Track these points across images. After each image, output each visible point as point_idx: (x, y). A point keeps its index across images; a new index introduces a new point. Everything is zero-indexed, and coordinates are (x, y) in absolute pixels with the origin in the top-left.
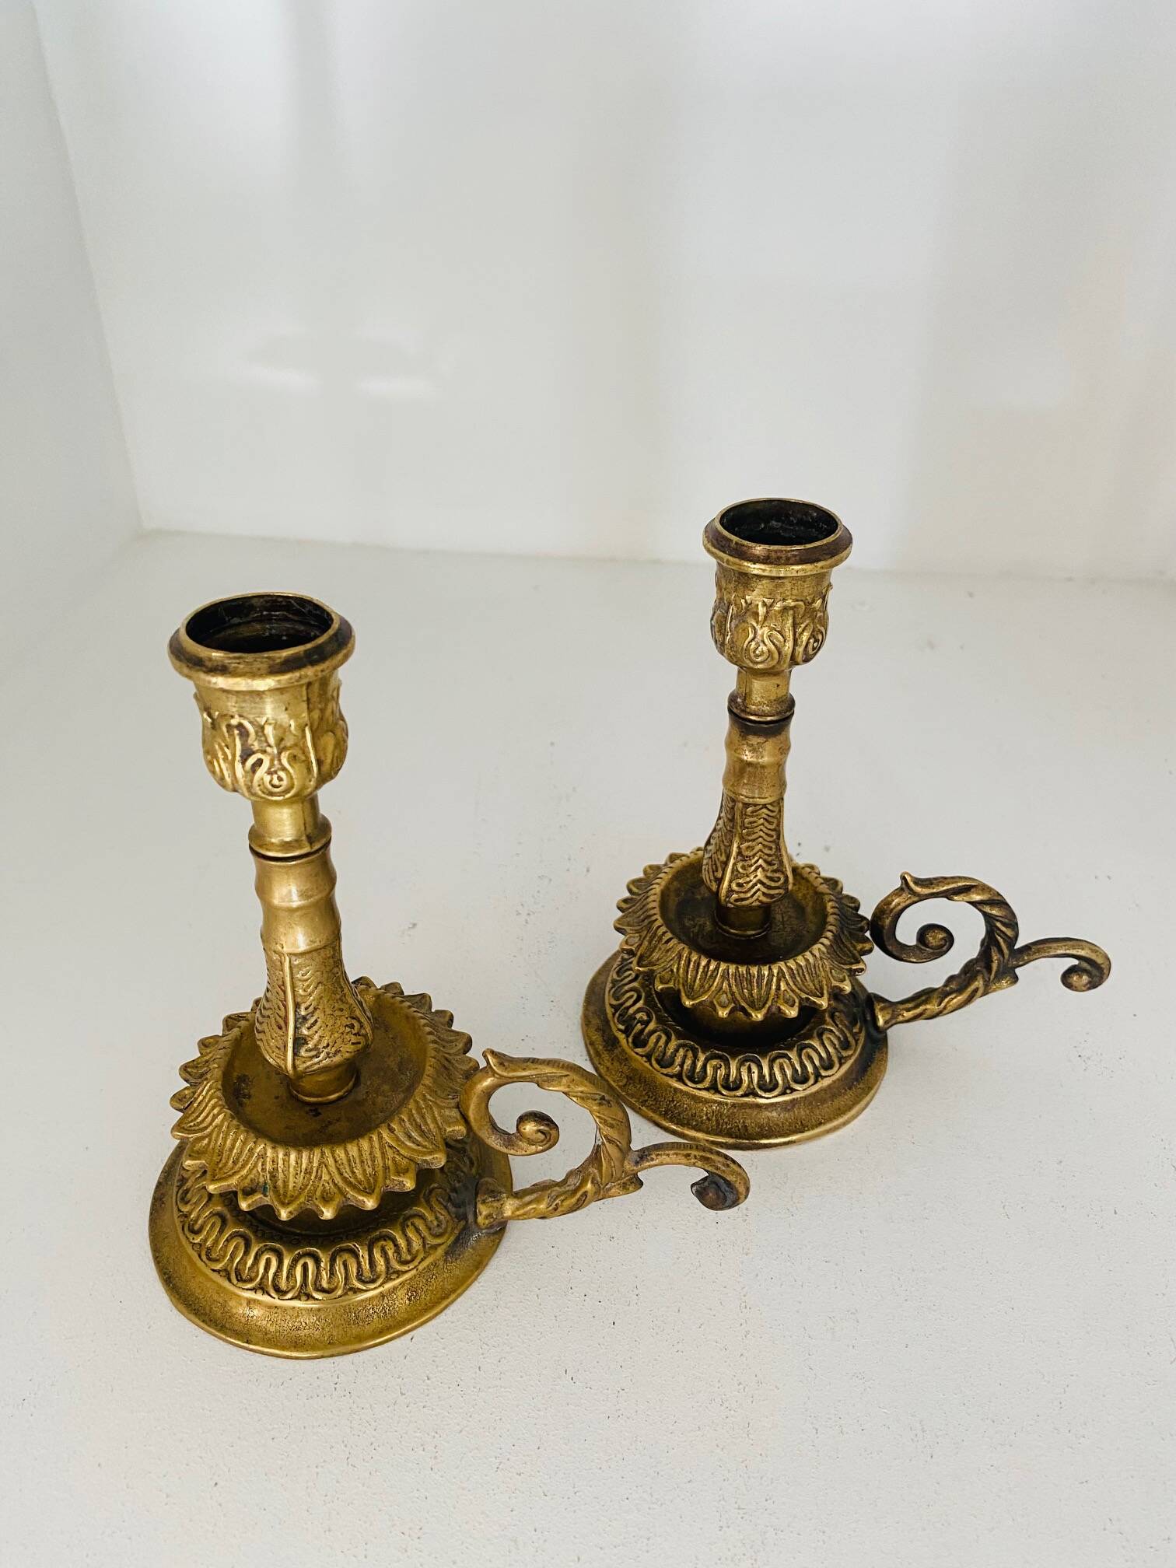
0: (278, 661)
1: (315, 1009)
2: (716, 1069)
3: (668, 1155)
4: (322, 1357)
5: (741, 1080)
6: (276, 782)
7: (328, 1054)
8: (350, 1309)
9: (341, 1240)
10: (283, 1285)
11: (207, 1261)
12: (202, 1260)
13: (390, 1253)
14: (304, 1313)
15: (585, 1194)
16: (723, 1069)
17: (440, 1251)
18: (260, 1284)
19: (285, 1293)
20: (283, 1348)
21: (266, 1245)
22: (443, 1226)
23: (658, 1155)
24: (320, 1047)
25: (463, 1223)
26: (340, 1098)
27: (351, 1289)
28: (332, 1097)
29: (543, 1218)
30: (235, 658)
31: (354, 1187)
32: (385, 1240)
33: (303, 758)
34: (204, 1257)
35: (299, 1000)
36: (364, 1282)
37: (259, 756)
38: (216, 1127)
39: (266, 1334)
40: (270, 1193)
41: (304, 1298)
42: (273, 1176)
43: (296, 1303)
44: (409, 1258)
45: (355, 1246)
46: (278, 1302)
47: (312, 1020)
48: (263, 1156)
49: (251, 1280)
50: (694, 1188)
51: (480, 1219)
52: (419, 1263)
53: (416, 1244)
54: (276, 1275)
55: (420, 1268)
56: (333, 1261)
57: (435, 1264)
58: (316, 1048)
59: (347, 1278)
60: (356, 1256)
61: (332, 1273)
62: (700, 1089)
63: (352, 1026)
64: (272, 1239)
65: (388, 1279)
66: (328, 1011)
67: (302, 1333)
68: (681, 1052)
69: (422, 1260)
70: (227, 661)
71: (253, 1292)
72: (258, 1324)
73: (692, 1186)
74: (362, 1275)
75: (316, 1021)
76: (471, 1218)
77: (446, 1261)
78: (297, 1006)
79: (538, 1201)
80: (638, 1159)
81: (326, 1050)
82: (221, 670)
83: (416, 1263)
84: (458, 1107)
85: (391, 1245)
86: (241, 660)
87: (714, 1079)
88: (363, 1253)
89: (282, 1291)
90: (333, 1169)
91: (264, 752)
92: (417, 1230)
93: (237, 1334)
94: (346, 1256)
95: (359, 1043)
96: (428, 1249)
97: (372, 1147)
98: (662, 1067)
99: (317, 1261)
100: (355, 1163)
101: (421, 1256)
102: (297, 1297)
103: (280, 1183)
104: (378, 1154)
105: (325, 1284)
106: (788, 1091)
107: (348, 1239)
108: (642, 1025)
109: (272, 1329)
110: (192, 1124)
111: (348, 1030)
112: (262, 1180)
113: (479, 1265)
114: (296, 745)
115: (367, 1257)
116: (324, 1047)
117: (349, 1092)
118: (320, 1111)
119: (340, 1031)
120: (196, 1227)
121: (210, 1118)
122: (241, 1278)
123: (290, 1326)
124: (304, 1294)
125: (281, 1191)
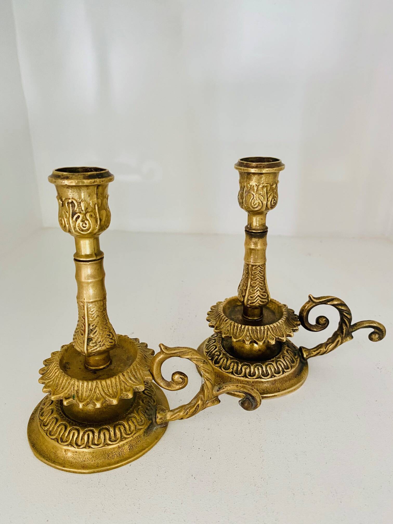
0: (87, 175)
1: (96, 327)
2: (246, 369)
3: (230, 386)
4: (94, 472)
5: (255, 372)
6: (84, 225)
8: (106, 452)
9: (103, 425)
10: (79, 443)
11: (49, 436)
12: (47, 436)
13: (122, 430)
14: (87, 454)
15: (198, 406)
16: (248, 369)
17: (142, 431)
18: (71, 442)
19: (80, 446)
20: (78, 468)
21: (73, 428)
22: (143, 422)
23: (226, 387)
25: (151, 421)
26: (104, 368)
27: (106, 444)
28: (102, 367)
29: (182, 419)
30: (72, 174)
31: (109, 396)
32: (120, 425)
33: (94, 216)
34: (48, 434)
35: (90, 322)
36: (111, 441)
37: (79, 214)
38: (56, 376)
39: (71, 463)
40: (76, 398)
41: (87, 448)
42: (77, 392)
43: (84, 450)
44: (130, 433)
45: (108, 427)
46: (77, 450)
47: (94, 331)
48: (74, 385)
49: (66, 441)
50: (240, 402)
51: (158, 420)
52: (134, 435)
53: (133, 428)
54: (77, 439)
55: (134, 437)
56: (99, 433)
57: (140, 436)
58: (96, 342)
59: (105, 440)
60: (109, 431)
61: (99, 437)
62: (240, 377)
63: (110, 335)
64: (76, 425)
65: (121, 440)
66: (101, 328)
67: (86, 463)
68: (232, 364)
69: (135, 433)
70: (69, 175)
71: (67, 446)
72: (69, 460)
73: (239, 401)
74: (111, 438)
75: (96, 331)
76: (154, 420)
77: (144, 435)
78: (89, 325)
79: (180, 411)
80: (218, 389)
81: (99, 344)
82: (66, 178)
83: (132, 434)
84: (149, 371)
85: (122, 427)
86: (74, 175)
87: (245, 373)
88: (112, 430)
90: (101, 389)
91: (80, 213)
92: (133, 422)
93: (60, 464)
94: (105, 431)
95: (112, 342)
96: (137, 430)
97: (116, 381)
98: (225, 370)
99: (93, 433)
100: (109, 387)
101: (134, 432)
102: (85, 447)
103: (80, 395)
104: (118, 384)
105: (96, 442)
106: (273, 377)
107: (106, 425)
108: (217, 356)
109: (74, 461)
110: (47, 378)
111: (108, 336)
112: (73, 394)
113: (157, 439)
114: (92, 211)
115: (113, 431)
116: (99, 342)
117: (108, 366)
118: (96, 372)
119: (105, 337)
120: (46, 424)
121: (54, 374)
122: (63, 441)
123: (81, 460)
124: (88, 446)
125: (80, 398)
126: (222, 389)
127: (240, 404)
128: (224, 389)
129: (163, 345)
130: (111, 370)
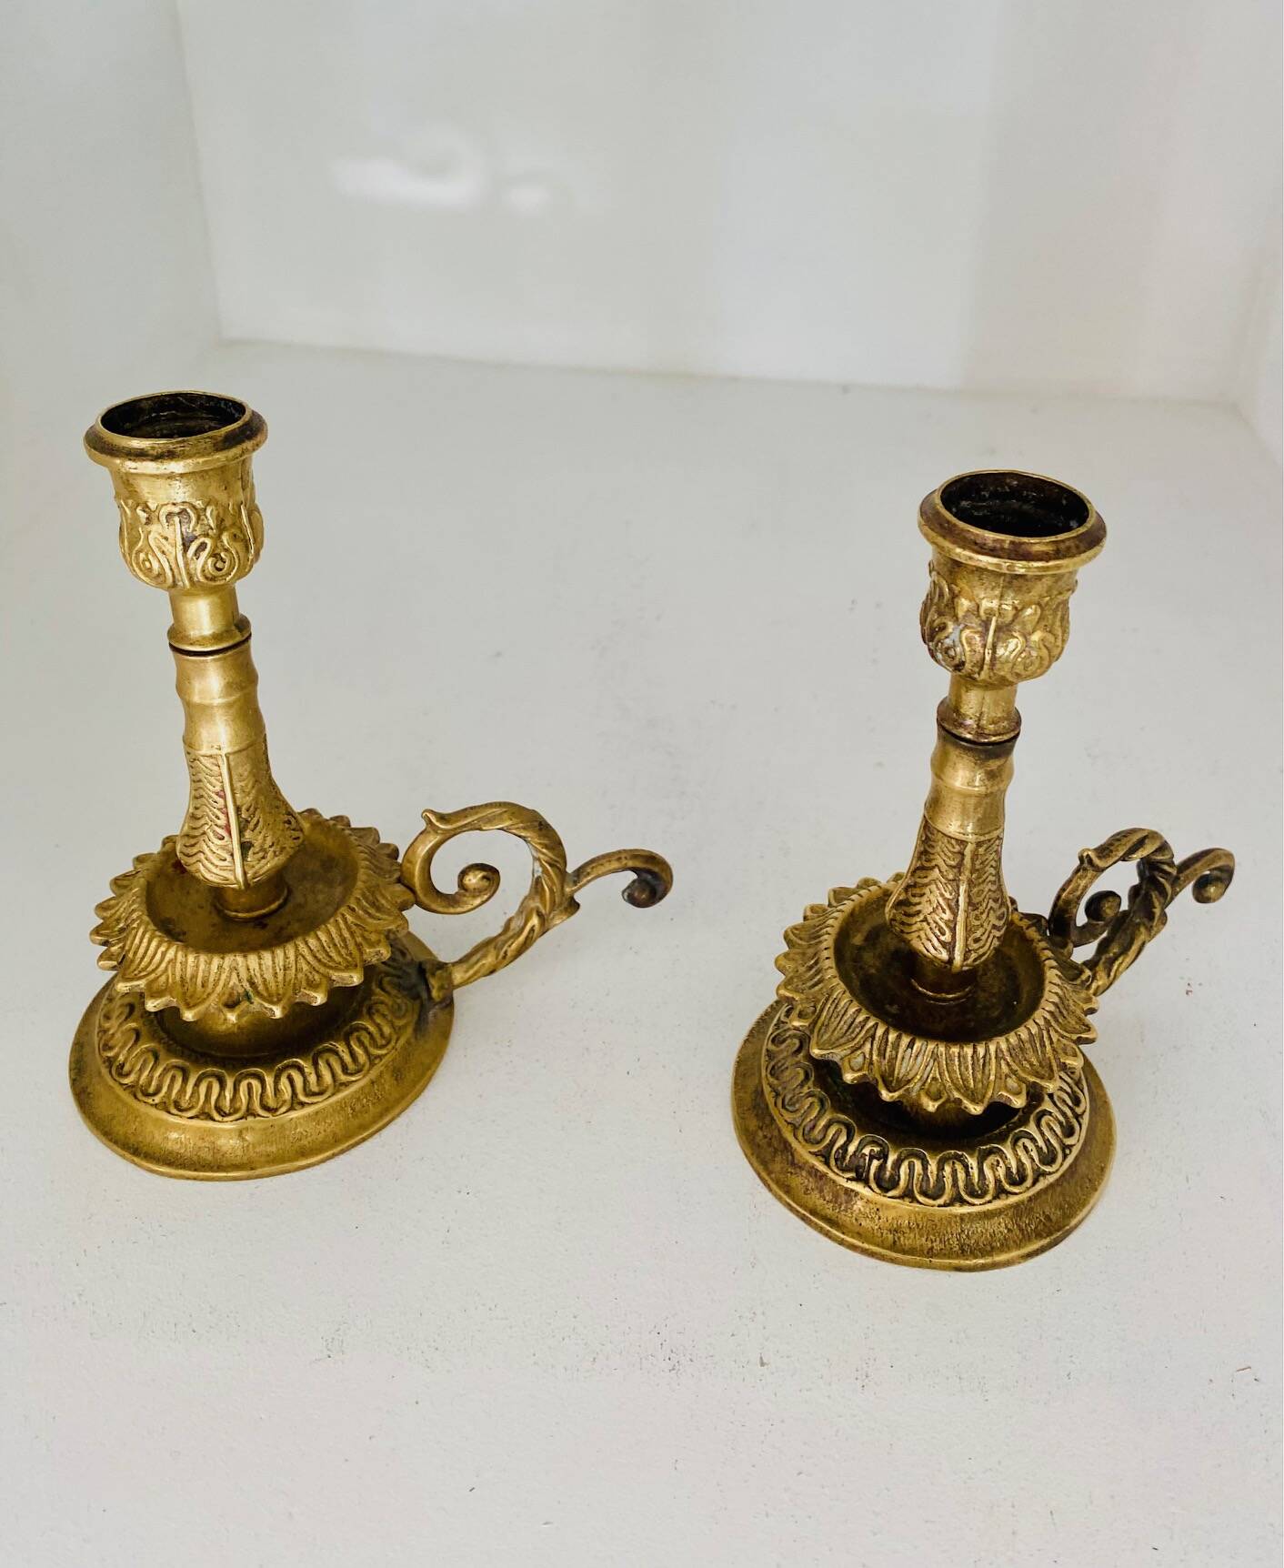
0: (219, 439)
1: (256, 809)
3: (602, 865)
6: (219, 565)
7: (275, 852)
8: (345, 1103)
9: (318, 1044)
10: (271, 1103)
11: (180, 1113)
12: (173, 1114)
13: (367, 1042)
14: (302, 1121)
15: (532, 930)
17: (410, 1030)
18: (248, 1109)
19: (276, 1110)
20: (291, 1160)
21: (241, 1074)
22: (404, 1008)
23: (593, 868)
24: (266, 846)
25: (418, 1002)
26: (280, 907)
27: (342, 1084)
28: (273, 906)
29: (492, 972)
30: (178, 442)
31: (336, 969)
32: (358, 1031)
33: (241, 536)
34: (174, 1111)
35: (238, 803)
36: (351, 1074)
37: (202, 540)
38: (169, 962)
39: (268, 1155)
40: (256, 1000)
41: (298, 1107)
42: (252, 984)
43: (293, 1115)
44: (384, 1042)
45: (331, 1044)
46: (272, 1120)
47: (255, 820)
48: (235, 968)
49: (236, 1111)
50: (626, 894)
51: (435, 993)
52: (396, 1043)
53: (387, 1030)
54: (261, 1097)
55: (397, 1048)
56: (315, 1064)
57: (408, 1043)
58: (263, 849)
59: (334, 1075)
60: (336, 1053)
61: (319, 1076)
63: (289, 822)
65: (372, 1065)
66: (267, 809)
67: (304, 1142)
69: (397, 1040)
70: (171, 447)
71: (243, 1120)
72: (257, 1149)
73: (623, 892)
74: (347, 1069)
75: (258, 822)
76: (424, 995)
77: (416, 1038)
78: (238, 809)
79: (484, 956)
80: (575, 879)
81: (272, 849)
82: (167, 456)
83: (393, 1043)
84: (399, 881)
85: (364, 1033)
86: (186, 444)
88: (341, 1048)
89: (273, 1109)
90: (310, 958)
91: (207, 535)
92: (384, 1016)
93: (238, 1167)
94: (326, 1055)
95: (298, 838)
96: (398, 1031)
97: (339, 929)
99: (300, 1069)
100: (329, 947)
101: (395, 1037)
102: (291, 1109)
103: (261, 988)
104: (347, 935)
105: (315, 1089)
107: (322, 1041)
109: (274, 1148)
110: (136, 972)
111: (287, 825)
112: (241, 990)
113: (445, 1035)
114: (234, 524)
115: (346, 1050)
116: (270, 847)
117: (286, 901)
118: (265, 922)
119: (281, 828)
120: (151, 1090)
121: (158, 956)
122: (225, 1113)
123: (291, 1139)
124: (295, 1104)
125: (265, 994)
126: (585, 877)
127: (626, 897)
128: (589, 874)
129: (432, 812)
130: (300, 906)
